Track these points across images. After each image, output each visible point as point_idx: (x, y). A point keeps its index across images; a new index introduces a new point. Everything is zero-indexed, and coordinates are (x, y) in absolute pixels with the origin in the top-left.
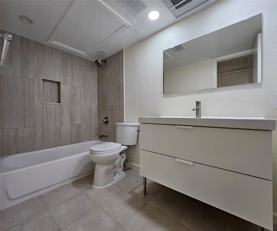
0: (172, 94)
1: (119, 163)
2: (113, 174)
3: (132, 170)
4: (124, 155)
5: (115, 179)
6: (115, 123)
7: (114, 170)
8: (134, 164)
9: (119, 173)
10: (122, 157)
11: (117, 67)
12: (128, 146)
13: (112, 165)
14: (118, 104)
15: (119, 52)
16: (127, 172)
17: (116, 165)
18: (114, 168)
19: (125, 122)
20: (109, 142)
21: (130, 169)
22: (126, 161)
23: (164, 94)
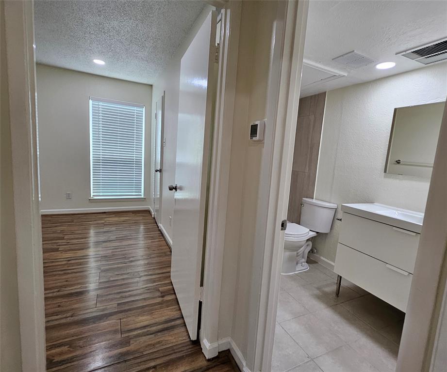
0: (399, 174)
1: (302, 252)
2: (295, 263)
3: (317, 264)
4: (310, 243)
5: (297, 270)
6: (302, 199)
7: (297, 258)
8: (322, 258)
9: (302, 263)
10: (307, 245)
11: (312, 118)
12: (317, 233)
13: (296, 253)
14: (307, 171)
15: (319, 94)
16: (311, 265)
17: (299, 254)
18: (297, 256)
19: (316, 199)
20: (292, 223)
21: (315, 262)
22: (312, 251)
23: (385, 172)
